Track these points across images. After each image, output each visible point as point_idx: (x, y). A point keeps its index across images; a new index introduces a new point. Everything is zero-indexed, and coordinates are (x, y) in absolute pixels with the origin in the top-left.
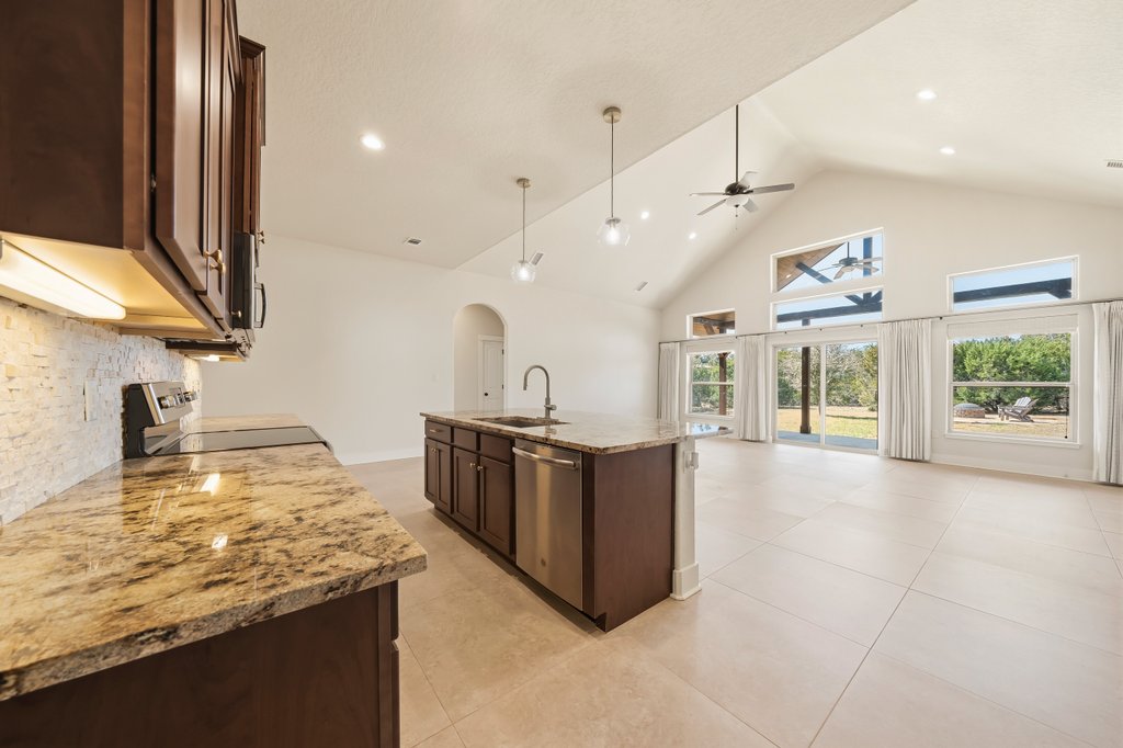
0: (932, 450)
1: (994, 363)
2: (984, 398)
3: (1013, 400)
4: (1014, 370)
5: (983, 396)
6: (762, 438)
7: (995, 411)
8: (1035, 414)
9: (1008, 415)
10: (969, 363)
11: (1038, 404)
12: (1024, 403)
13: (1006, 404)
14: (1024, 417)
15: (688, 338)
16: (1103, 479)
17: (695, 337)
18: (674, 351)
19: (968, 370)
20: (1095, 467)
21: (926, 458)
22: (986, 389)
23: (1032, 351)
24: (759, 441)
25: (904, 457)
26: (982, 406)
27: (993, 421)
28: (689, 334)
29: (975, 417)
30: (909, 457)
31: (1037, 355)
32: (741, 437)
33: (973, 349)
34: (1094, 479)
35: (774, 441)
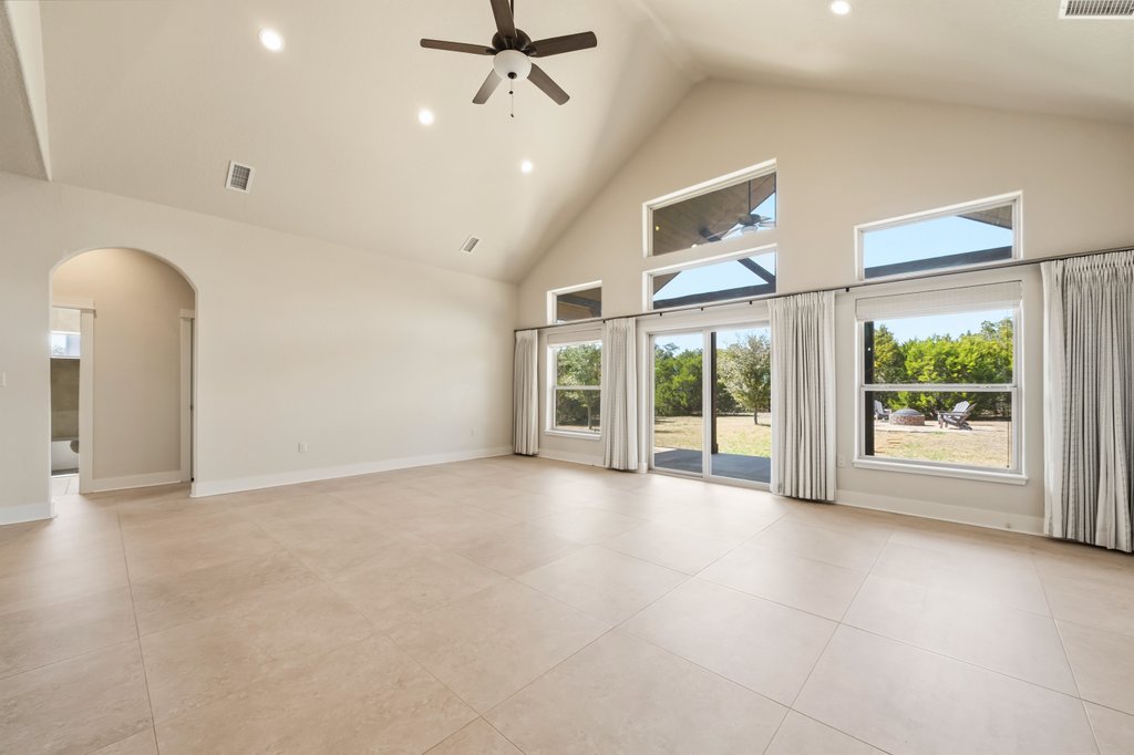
0: (838, 486)
1: (934, 366)
2: (924, 402)
3: (952, 406)
4: (953, 373)
5: (923, 401)
6: (632, 466)
7: (934, 418)
8: (973, 420)
9: (947, 422)
10: (911, 365)
11: (976, 409)
12: (962, 408)
13: (946, 409)
14: (962, 424)
15: (549, 322)
16: (1058, 534)
17: (559, 322)
18: (532, 342)
19: (909, 372)
20: (1047, 515)
21: (830, 498)
22: (927, 394)
23: (971, 351)
24: (626, 471)
25: (801, 496)
26: (923, 411)
27: (932, 429)
28: (551, 316)
29: (915, 424)
30: (808, 497)
31: (974, 356)
32: (607, 466)
33: (913, 349)
34: (1046, 532)
35: (650, 469)
